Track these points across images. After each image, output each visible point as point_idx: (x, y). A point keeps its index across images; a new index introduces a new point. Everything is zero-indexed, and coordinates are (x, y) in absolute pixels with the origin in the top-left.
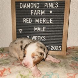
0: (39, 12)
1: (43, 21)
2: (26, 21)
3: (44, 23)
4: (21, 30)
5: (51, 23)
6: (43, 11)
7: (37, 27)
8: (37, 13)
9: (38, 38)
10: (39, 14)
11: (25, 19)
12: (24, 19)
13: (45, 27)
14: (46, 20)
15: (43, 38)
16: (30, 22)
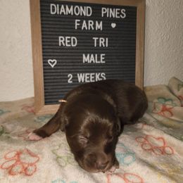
0: (92, 25)
1: (100, 42)
2: (65, 42)
3: (102, 46)
4: (53, 63)
6: (99, 23)
7: (88, 55)
8: (88, 26)
9: (91, 77)
10: (91, 29)
11: (62, 39)
12: (60, 37)
13: (104, 55)
14: (105, 40)
16: (73, 45)
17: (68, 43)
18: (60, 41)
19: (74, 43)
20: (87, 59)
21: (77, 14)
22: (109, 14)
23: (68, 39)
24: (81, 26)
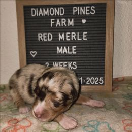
0: (64, 22)
1: (72, 36)
2: (43, 37)
3: (74, 39)
4: (34, 53)
5: (84, 39)
6: (71, 20)
7: (62, 47)
8: (61, 23)
9: (64, 66)
10: (64, 26)
12: (39, 34)
13: (75, 47)
14: (77, 34)
16: (49, 40)
17: (45, 38)
18: (39, 37)
19: (50, 38)
20: (61, 50)
21: (52, 15)
22: (80, 11)
23: (45, 35)
24: (56, 23)
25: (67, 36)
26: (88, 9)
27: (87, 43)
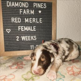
0: (28, 12)
1: (33, 20)
2: (15, 20)
3: (34, 22)
5: (40, 22)
6: (32, 11)
7: (27, 27)
8: (26, 12)
9: (29, 38)
10: (28, 14)
12: (12, 18)
13: (35, 27)
14: (36, 19)
15: (34, 38)
16: (19, 22)
18: (12, 20)
19: (19, 21)
20: (26, 29)
21: (21, 7)
22: (37, 6)
23: (16, 19)
24: (23, 12)
25: (30, 20)
26: (42, 5)
27: (42, 25)
